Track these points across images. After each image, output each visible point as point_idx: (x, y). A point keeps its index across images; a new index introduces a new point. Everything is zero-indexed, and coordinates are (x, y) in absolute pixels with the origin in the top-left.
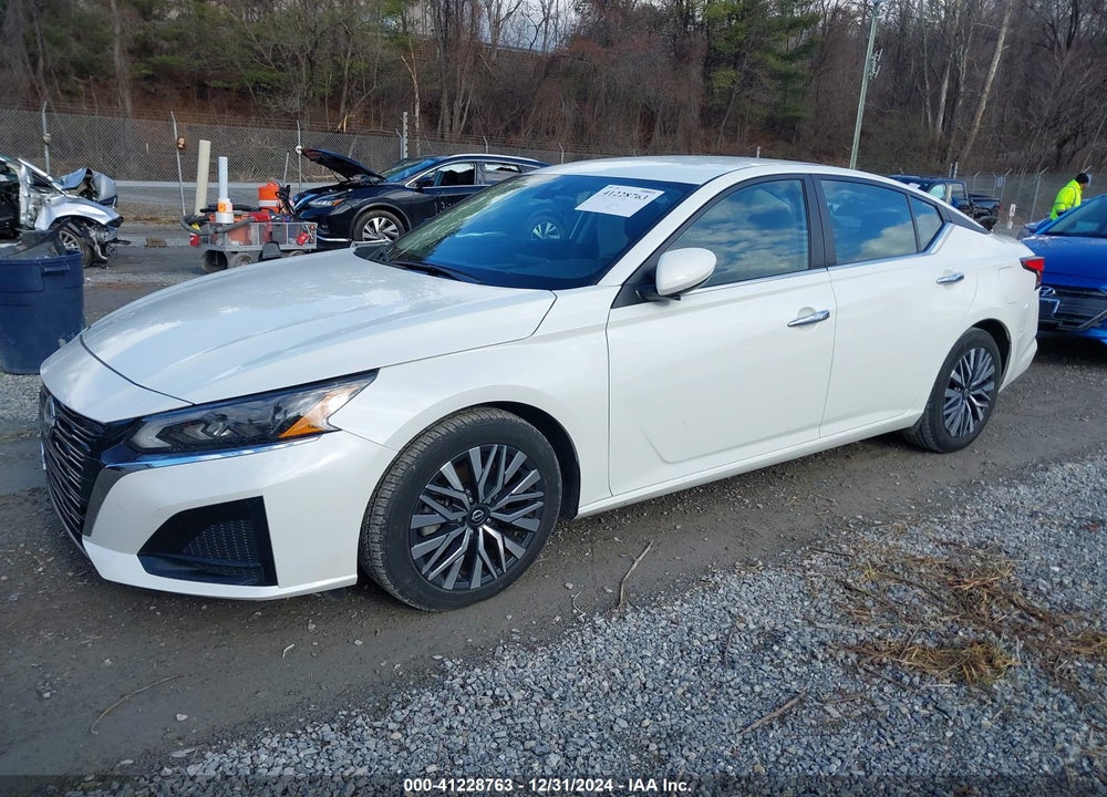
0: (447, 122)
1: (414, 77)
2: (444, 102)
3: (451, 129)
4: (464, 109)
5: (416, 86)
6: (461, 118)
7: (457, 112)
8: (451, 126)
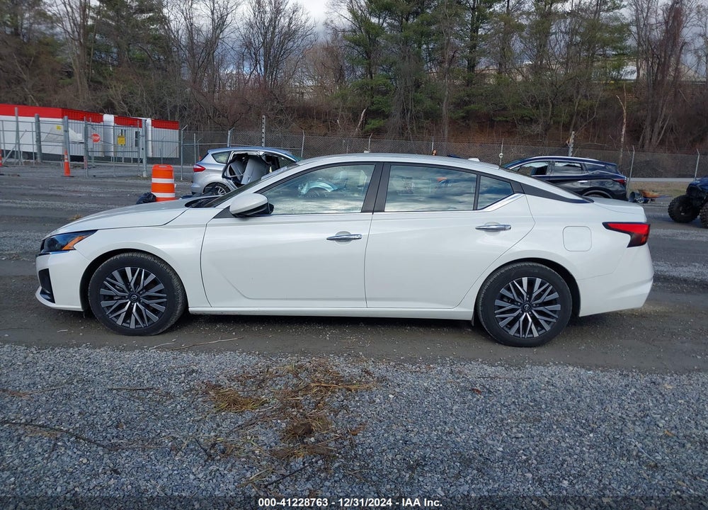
0: (648, 137)
1: (624, 108)
2: (647, 123)
3: (650, 142)
4: (662, 128)
5: (625, 114)
6: (659, 134)
7: (656, 130)
8: (651, 139)
